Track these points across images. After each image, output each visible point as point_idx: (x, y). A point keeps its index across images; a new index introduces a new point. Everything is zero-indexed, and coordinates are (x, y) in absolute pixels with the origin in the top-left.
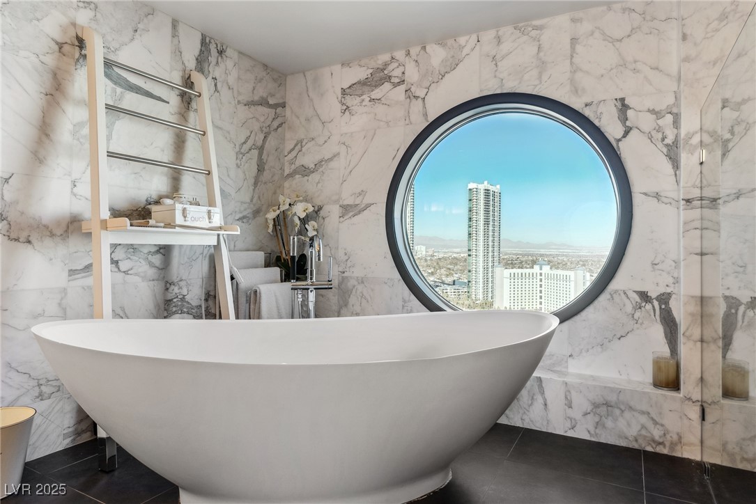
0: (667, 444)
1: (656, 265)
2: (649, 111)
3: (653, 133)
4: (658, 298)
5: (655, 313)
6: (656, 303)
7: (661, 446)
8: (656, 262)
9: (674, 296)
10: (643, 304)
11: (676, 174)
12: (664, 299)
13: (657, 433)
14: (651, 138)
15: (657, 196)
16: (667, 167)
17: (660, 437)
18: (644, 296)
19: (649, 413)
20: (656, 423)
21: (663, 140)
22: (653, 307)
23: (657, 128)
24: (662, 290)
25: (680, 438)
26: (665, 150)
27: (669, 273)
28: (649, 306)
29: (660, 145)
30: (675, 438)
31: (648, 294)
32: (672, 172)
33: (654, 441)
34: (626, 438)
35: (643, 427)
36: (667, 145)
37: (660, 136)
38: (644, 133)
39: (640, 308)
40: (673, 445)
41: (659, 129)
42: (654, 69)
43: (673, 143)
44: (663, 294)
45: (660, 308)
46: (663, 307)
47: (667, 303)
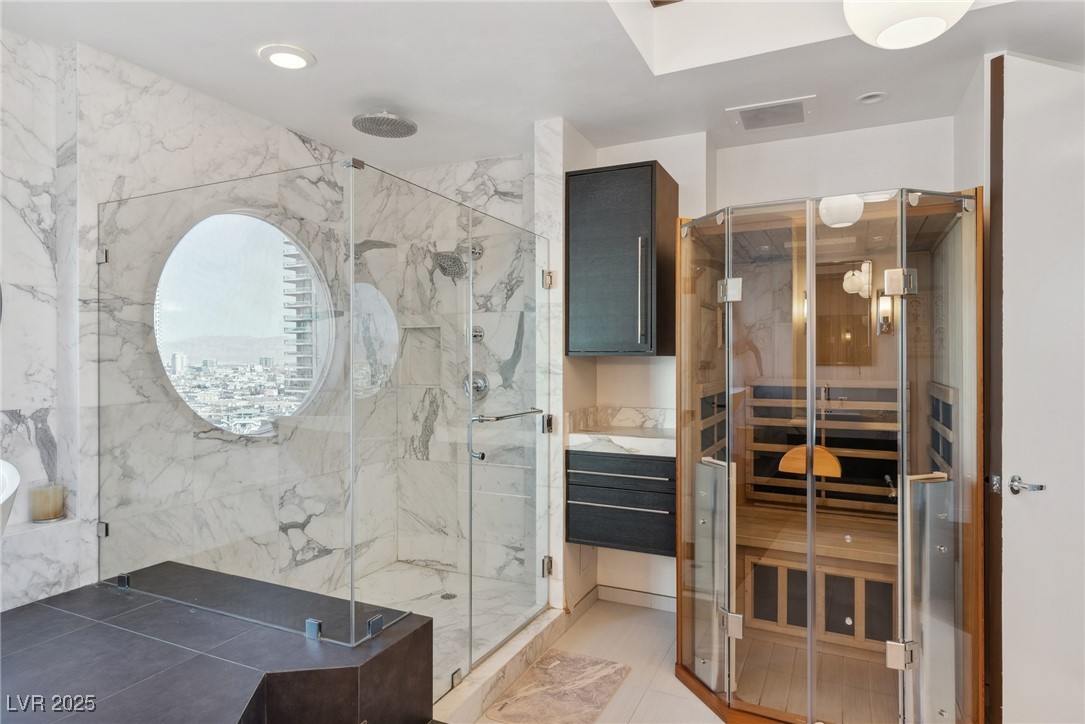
0: (63, 581)
1: (31, 375)
2: (21, 181)
3: (27, 211)
4: (32, 417)
5: (29, 435)
6: (31, 423)
7: (57, 587)
8: (31, 372)
9: (52, 412)
10: (15, 427)
11: (54, 268)
12: (40, 416)
13: (50, 574)
14: (24, 217)
15: (32, 290)
16: (44, 258)
17: (55, 576)
18: (15, 416)
19: (42, 554)
20: (49, 562)
21: (39, 222)
22: (28, 428)
23: (32, 206)
24: (38, 405)
25: (77, 566)
26: (42, 236)
27: (46, 385)
28: (21, 428)
29: (35, 228)
30: (71, 569)
31: (22, 413)
32: (50, 264)
33: (48, 585)
34: (14, 597)
35: (36, 573)
36: (43, 231)
37: (35, 217)
38: (14, 207)
39: (10, 431)
40: (69, 578)
41: (34, 208)
42: (27, 130)
43: (51, 229)
44: (40, 411)
45: (36, 428)
46: (40, 426)
47: (44, 421)
